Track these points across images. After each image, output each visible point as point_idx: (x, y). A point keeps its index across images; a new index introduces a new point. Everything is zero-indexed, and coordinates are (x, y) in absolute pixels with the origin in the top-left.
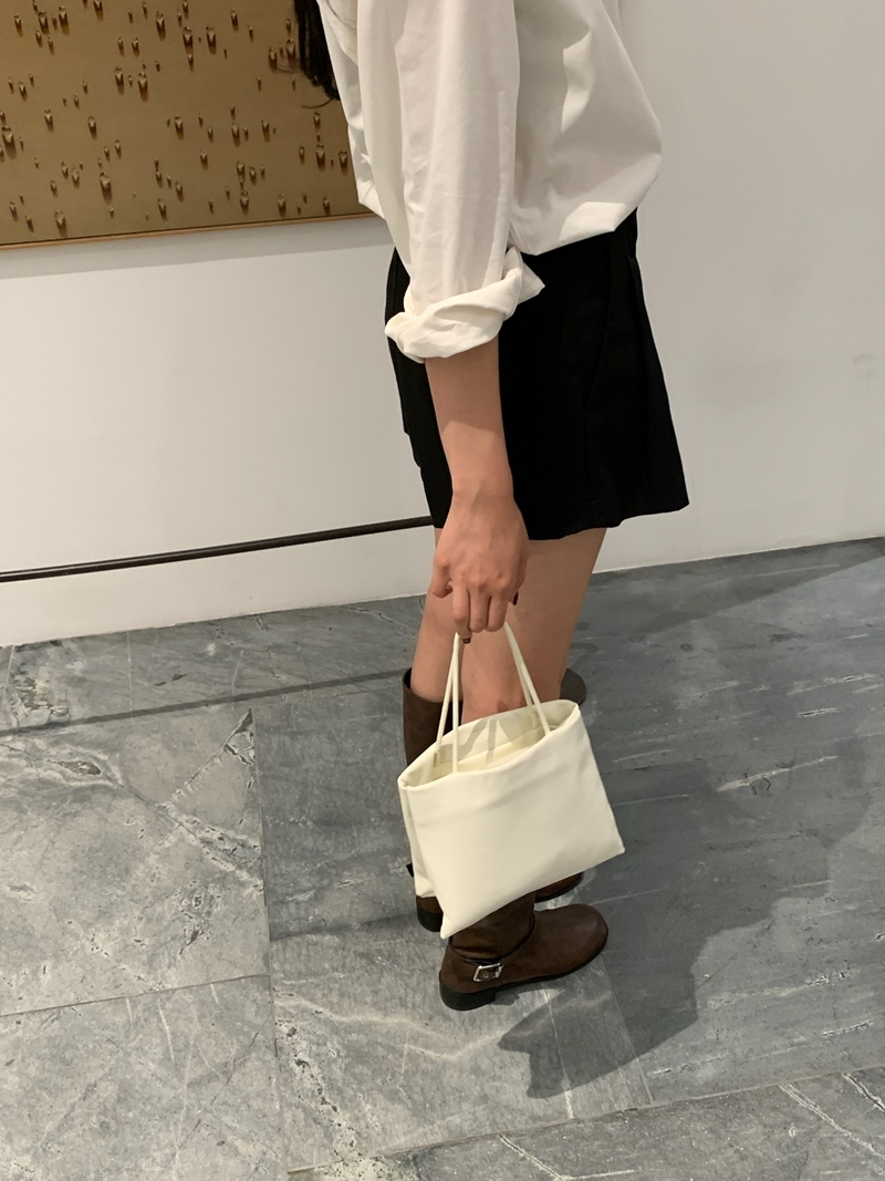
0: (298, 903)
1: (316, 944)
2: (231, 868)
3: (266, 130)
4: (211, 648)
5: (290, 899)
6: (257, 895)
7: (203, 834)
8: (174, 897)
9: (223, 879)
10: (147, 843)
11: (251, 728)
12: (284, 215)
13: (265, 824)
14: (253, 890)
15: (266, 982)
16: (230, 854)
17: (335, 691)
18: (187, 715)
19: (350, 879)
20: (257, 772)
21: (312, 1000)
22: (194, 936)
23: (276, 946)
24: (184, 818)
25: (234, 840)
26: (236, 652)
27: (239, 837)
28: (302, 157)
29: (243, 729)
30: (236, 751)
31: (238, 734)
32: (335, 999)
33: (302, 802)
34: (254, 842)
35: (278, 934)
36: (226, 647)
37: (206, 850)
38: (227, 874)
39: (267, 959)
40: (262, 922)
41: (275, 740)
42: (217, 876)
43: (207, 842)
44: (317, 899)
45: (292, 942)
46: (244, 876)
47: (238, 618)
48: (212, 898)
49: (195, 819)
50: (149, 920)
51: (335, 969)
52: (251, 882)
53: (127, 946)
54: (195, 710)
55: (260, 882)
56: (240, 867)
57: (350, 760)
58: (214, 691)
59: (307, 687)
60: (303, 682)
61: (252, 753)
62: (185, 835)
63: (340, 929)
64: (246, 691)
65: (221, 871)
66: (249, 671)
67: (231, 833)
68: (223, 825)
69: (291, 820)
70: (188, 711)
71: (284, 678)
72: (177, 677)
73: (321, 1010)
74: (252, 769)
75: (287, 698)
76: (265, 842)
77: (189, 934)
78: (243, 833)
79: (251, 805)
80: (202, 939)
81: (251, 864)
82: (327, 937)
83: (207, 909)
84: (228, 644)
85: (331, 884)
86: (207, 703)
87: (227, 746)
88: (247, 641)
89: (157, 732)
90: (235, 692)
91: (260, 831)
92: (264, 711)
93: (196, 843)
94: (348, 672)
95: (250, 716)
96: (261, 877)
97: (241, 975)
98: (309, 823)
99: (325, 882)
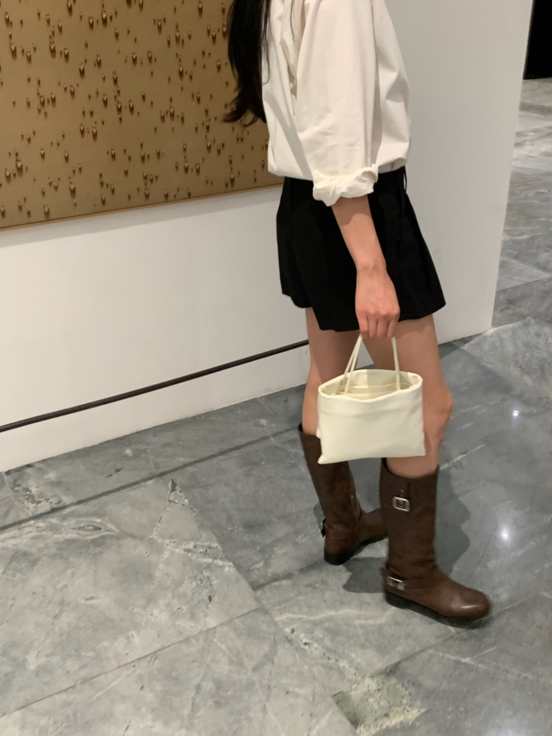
0: (258, 569)
1: (279, 586)
2: (210, 560)
3: (159, 154)
4: (128, 452)
5: (253, 568)
6: (233, 570)
7: (183, 547)
8: (186, 582)
9: (208, 567)
10: (154, 558)
11: (177, 488)
12: (167, 199)
13: (215, 534)
14: (229, 568)
15: (263, 611)
16: (205, 554)
17: (215, 461)
18: (135, 489)
19: (279, 551)
20: (195, 509)
21: (294, 613)
22: (210, 598)
23: (259, 593)
24: (167, 541)
25: (203, 547)
26: (145, 451)
27: (205, 544)
28: (177, 167)
29: (173, 489)
30: (176, 501)
31: (172, 493)
32: (305, 609)
33: (230, 519)
34: (215, 545)
35: (256, 586)
36: (137, 450)
37: (190, 554)
38: (209, 564)
39: (257, 600)
40: (244, 583)
41: (196, 492)
42: (205, 566)
43: (189, 551)
44: (267, 564)
45: (266, 588)
46: (220, 563)
47: (135, 433)
48: (208, 578)
49: (174, 540)
50: (179, 597)
51: (297, 596)
52: (225, 565)
53: (174, 613)
54: (138, 485)
55: (231, 564)
56: (215, 558)
57: (244, 493)
58: (145, 474)
59: (197, 462)
60: (193, 460)
61: (186, 501)
62: (173, 551)
63: (288, 576)
64: (162, 470)
65: (205, 563)
66: (159, 460)
67: (198, 543)
68: (192, 539)
69: (230, 529)
70: (135, 486)
71: (181, 459)
72: (118, 471)
73: (301, 616)
74: (191, 509)
75: (190, 469)
76: (222, 543)
77: (207, 598)
78: (205, 541)
79: (202, 527)
80: (215, 599)
81: (220, 556)
82: (284, 582)
83: (209, 584)
84: (137, 448)
85: (270, 556)
86: (144, 480)
87: (169, 501)
88: (148, 444)
89: (123, 501)
90: (158, 472)
91: (215, 538)
92: (180, 478)
93: (182, 552)
94: (216, 450)
95: (173, 482)
96: (230, 561)
97: (248, 611)
98: (240, 529)
99: (267, 556)
